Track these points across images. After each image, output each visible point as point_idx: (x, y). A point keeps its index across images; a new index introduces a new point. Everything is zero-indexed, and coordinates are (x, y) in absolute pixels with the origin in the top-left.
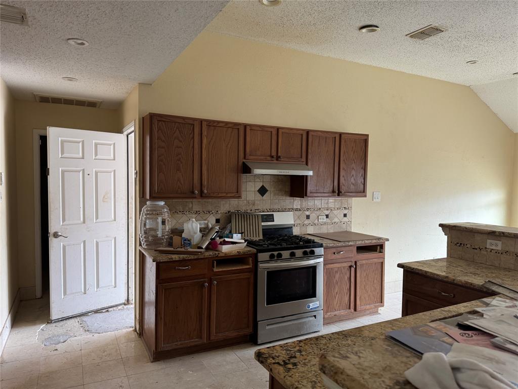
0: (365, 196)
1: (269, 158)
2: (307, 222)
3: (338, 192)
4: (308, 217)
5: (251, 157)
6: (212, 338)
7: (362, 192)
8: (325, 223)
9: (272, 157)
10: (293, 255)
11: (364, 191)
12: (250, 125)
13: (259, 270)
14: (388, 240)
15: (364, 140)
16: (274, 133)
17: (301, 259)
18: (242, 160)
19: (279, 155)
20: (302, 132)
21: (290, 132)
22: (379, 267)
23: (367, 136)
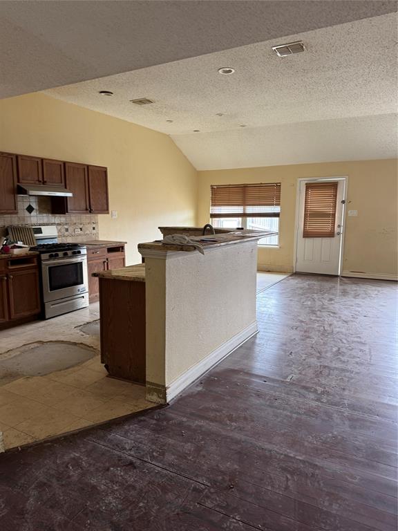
0: (108, 213)
1: (37, 182)
2: (66, 233)
3: (89, 210)
4: (67, 230)
5: (23, 181)
6: (12, 317)
7: (105, 210)
8: (80, 235)
9: (40, 182)
10: (65, 254)
11: (108, 210)
12: (21, 156)
13: (43, 266)
14: (126, 243)
15: (103, 172)
16: (40, 163)
17: (71, 257)
18: (16, 184)
19: (45, 180)
20: (60, 163)
21: (52, 162)
22: (122, 261)
23: (106, 168)
